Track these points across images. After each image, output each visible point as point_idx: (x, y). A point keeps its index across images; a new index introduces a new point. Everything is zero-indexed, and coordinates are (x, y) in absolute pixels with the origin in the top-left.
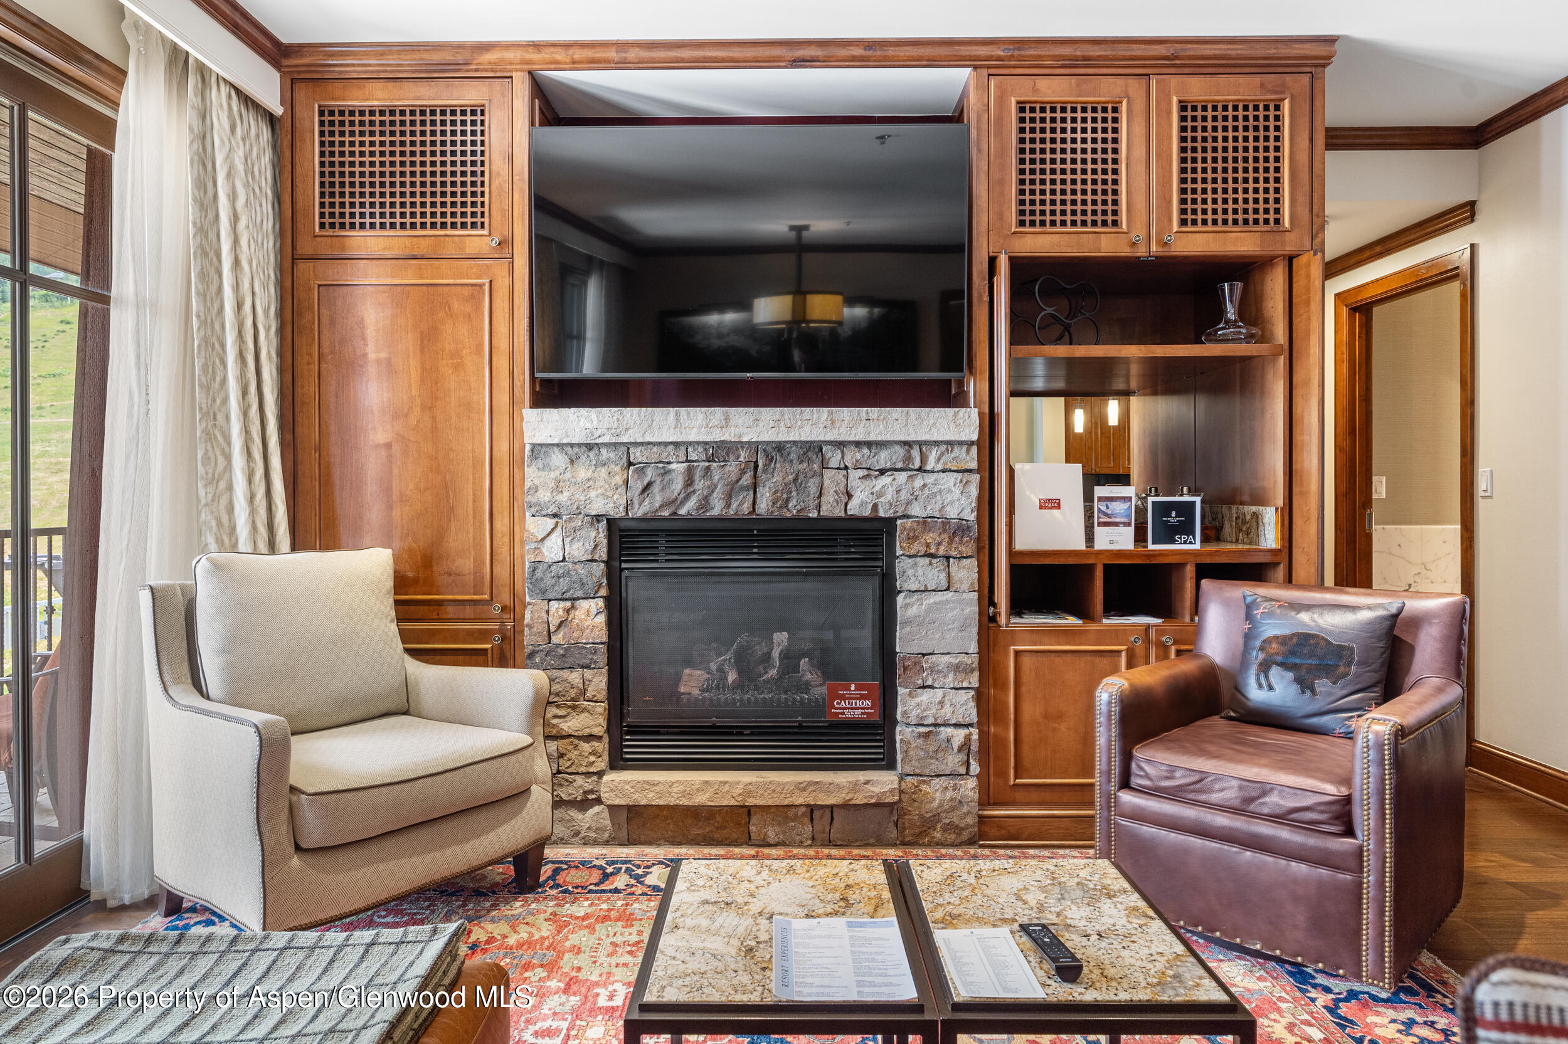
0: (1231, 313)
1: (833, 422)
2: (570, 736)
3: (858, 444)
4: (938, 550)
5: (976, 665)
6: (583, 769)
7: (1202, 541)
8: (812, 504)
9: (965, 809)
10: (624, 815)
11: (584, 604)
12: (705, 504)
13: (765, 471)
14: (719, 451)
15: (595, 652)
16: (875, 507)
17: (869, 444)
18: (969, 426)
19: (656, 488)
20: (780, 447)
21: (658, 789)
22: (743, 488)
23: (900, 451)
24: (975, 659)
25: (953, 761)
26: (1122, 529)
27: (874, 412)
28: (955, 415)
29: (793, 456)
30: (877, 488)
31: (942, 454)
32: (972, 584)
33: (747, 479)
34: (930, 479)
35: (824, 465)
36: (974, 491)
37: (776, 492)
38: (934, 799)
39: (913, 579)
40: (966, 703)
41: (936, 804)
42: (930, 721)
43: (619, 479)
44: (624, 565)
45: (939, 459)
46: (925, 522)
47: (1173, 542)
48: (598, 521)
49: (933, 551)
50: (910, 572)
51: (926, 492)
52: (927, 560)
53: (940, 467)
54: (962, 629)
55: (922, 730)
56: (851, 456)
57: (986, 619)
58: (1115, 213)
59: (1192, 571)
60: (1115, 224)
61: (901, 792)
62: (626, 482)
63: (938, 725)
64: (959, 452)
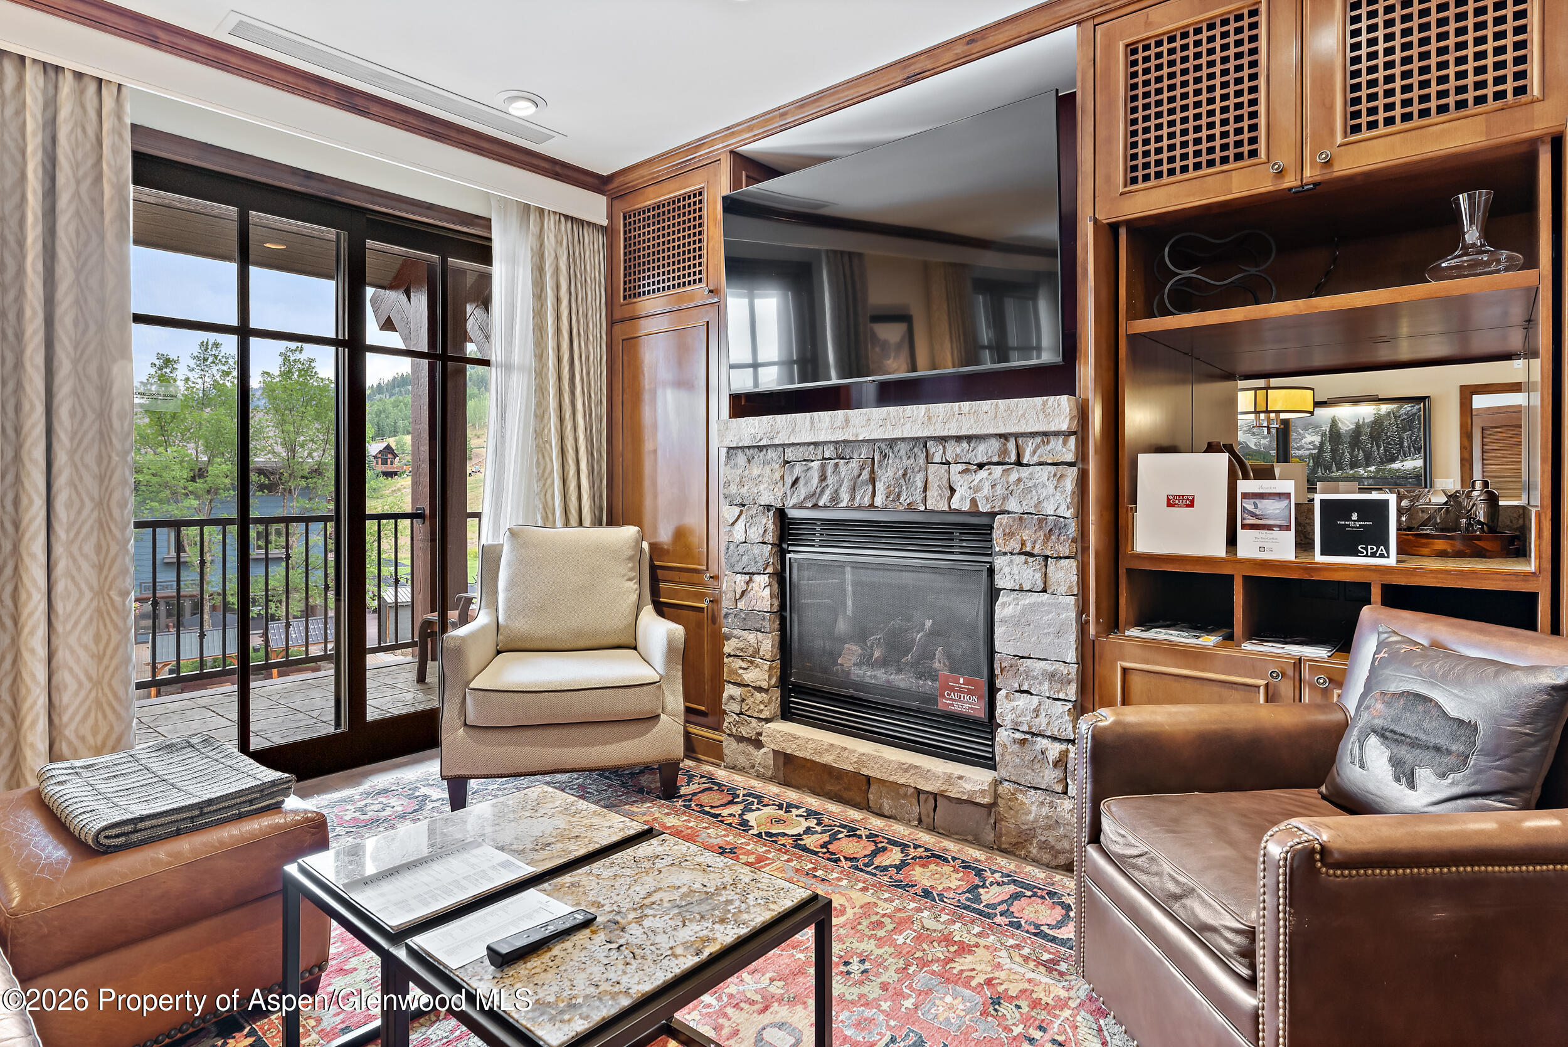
0: (1472, 235)
1: (929, 418)
2: (748, 685)
3: (958, 439)
4: (1033, 548)
5: (1073, 675)
6: (755, 715)
8: (919, 498)
9: (1062, 831)
10: (781, 760)
11: (756, 578)
12: (835, 498)
13: (880, 466)
14: (843, 449)
15: (764, 619)
16: (973, 501)
17: (969, 438)
18: (1059, 415)
19: (801, 482)
20: (892, 442)
21: (798, 742)
22: (864, 483)
23: (995, 444)
24: (1074, 668)
25: (1049, 776)
26: (1276, 533)
27: (966, 406)
28: (1046, 404)
29: (903, 453)
30: (975, 482)
31: (1038, 447)
32: (1070, 587)
33: (865, 475)
34: (1024, 472)
35: (928, 460)
36: (1069, 484)
37: (889, 487)
38: (1031, 813)
39: (1009, 577)
40: (1061, 716)
41: (1031, 817)
42: (1025, 728)
43: (777, 476)
44: (791, 548)
45: (1034, 452)
46: (1021, 518)
47: (1356, 553)
48: (769, 510)
49: (1028, 549)
50: (1006, 570)
51: (1022, 486)
52: (1023, 558)
53: (1035, 459)
54: (1058, 634)
55: (1018, 736)
56: (953, 450)
57: (1083, 628)
58: (1253, 140)
59: (1376, 593)
60: (1253, 154)
61: (996, 796)
62: (782, 477)
63: (1033, 734)
64: (1056, 444)
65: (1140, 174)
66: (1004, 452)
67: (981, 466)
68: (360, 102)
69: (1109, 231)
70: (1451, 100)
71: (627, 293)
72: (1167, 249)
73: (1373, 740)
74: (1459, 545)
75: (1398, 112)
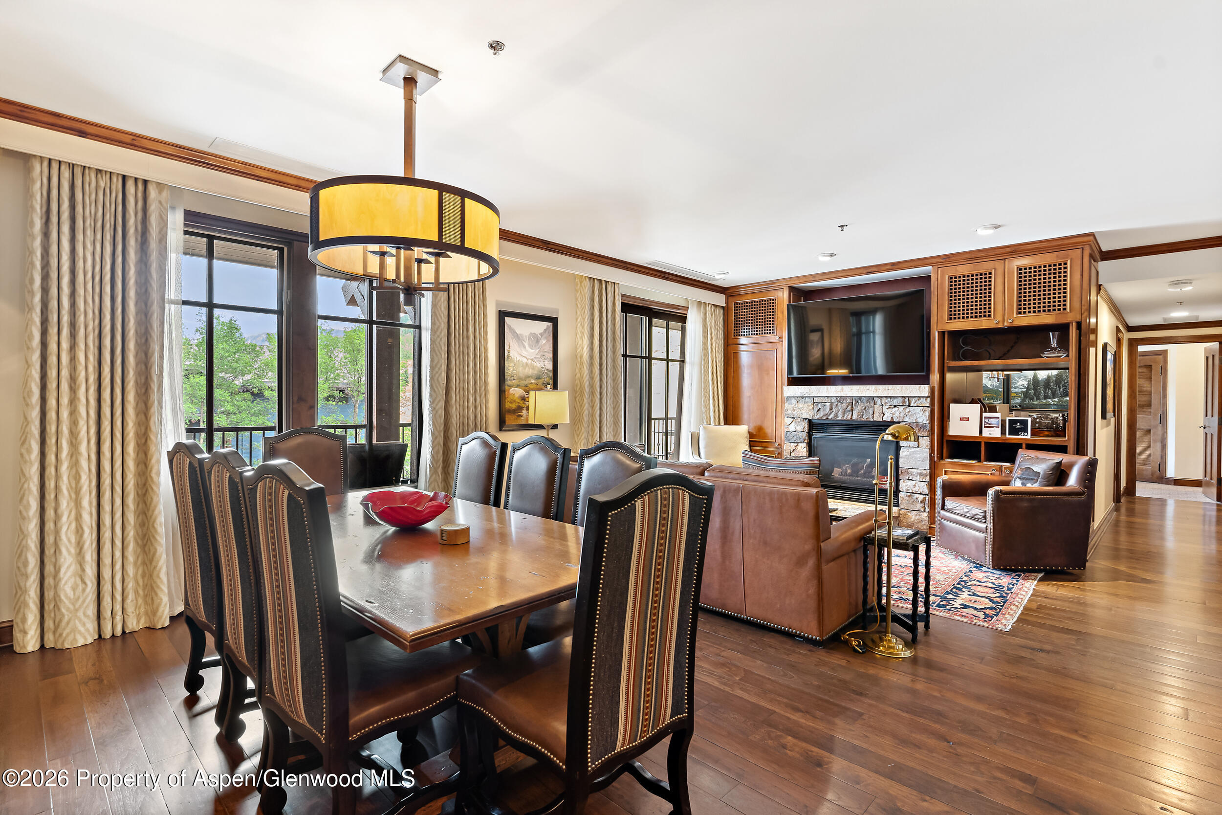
0: (1054, 343)
1: (876, 390)
3: (887, 397)
5: (928, 474)
7: (1032, 435)
8: (871, 417)
9: (923, 523)
11: (799, 444)
12: (836, 415)
13: (855, 405)
14: (840, 399)
16: (892, 418)
17: (890, 397)
18: (924, 391)
19: (821, 410)
20: (860, 398)
22: (849, 411)
23: (901, 400)
24: (928, 472)
25: (919, 506)
26: (995, 429)
27: (890, 387)
28: (919, 387)
29: (864, 401)
30: (893, 412)
31: (916, 401)
32: (927, 446)
33: (849, 408)
34: (911, 409)
35: (875, 403)
36: (927, 413)
37: (859, 412)
38: (911, 518)
39: (905, 443)
40: (924, 487)
41: (912, 520)
42: (911, 491)
43: (811, 407)
44: (814, 433)
45: (915, 403)
46: (910, 424)
47: (1018, 435)
48: (805, 420)
51: (910, 413)
53: (915, 405)
54: (923, 461)
55: (908, 494)
56: (884, 401)
57: (932, 458)
58: (989, 312)
59: (1024, 446)
60: (989, 316)
61: (899, 514)
62: (813, 408)
63: (913, 493)
64: (923, 400)
65: (953, 317)
66: (904, 402)
67: (895, 406)
68: (667, 276)
69: (942, 334)
70: (1046, 309)
71: (736, 334)
72: (961, 340)
73: (1018, 480)
74: (1052, 433)
75: (1032, 310)
